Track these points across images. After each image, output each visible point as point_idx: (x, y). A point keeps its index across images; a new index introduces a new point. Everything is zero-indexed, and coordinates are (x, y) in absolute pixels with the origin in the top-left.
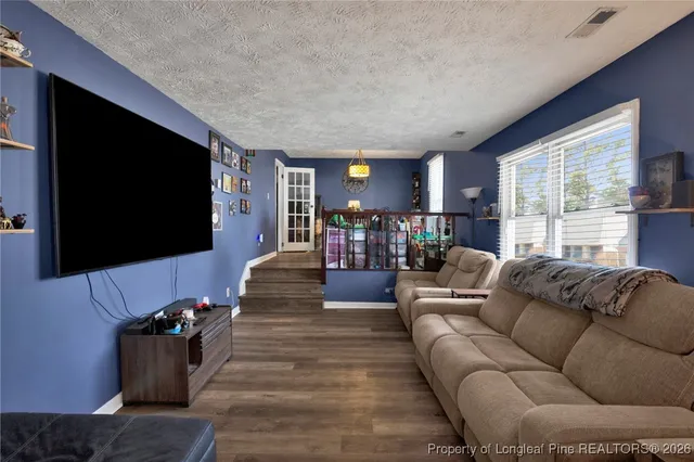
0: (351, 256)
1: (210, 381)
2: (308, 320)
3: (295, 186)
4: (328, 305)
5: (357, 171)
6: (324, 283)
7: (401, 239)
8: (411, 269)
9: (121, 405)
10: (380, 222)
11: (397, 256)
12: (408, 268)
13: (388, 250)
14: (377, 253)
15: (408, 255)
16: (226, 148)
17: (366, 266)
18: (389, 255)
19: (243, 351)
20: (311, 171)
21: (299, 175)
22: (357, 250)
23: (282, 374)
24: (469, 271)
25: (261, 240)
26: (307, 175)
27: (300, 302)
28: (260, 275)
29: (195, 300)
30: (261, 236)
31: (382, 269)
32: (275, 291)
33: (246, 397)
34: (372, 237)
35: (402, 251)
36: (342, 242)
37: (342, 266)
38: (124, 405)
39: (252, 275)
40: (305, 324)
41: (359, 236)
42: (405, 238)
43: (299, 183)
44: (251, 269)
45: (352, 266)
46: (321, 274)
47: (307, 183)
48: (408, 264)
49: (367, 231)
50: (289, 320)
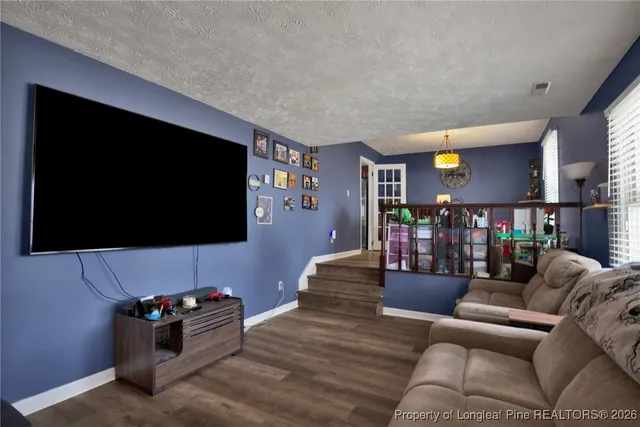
0: (414, 257)
1: (197, 373)
2: (352, 325)
3: (386, 183)
4: (388, 311)
5: (443, 163)
6: (382, 284)
7: (479, 238)
8: (491, 278)
9: (114, 379)
10: (449, 216)
11: (472, 259)
12: (487, 275)
13: (461, 252)
14: (449, 255)
15: (488, 259)
16: (277, 145)
17: (433, 270)
18: (463, 258)
19: (258, 347)
20: (402, 167)
21: (389, 172)
22: (422, 249)
23: (264, 382)
24: (553, 286)
25: (334, 236)
26: (398, 172)
27: (354, 304)
28: (325, 272)
29: (216, 289)
30: (334, 233)
31: (452, 274)
32: (333, 289)
33: (207, 400)
34: (441, 235)
35: (480, 253)
36: (405, 240)
37: (404, 267)
38: (116, 379)
39: (317, 271)
40: (345, 329)
41: (424, 233)
42: (485, 237)
43: (389, 180)
44: (317, 264)
45: (415, 268)
46: (379, 275)
47: (398, 179)
48: (488, 270)
49: (433, 226)
50: (333, 322)
